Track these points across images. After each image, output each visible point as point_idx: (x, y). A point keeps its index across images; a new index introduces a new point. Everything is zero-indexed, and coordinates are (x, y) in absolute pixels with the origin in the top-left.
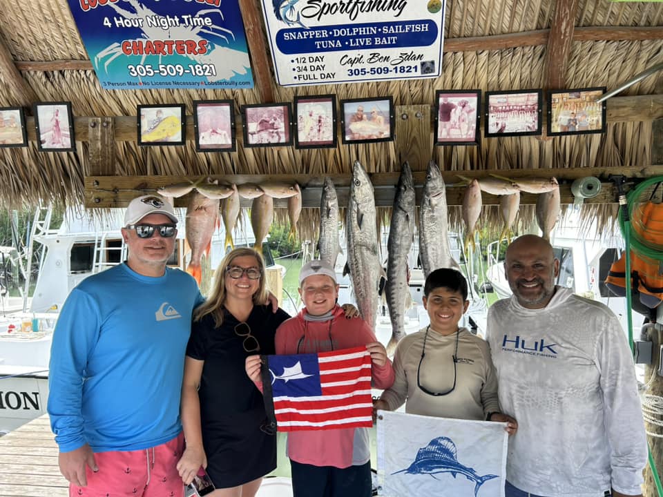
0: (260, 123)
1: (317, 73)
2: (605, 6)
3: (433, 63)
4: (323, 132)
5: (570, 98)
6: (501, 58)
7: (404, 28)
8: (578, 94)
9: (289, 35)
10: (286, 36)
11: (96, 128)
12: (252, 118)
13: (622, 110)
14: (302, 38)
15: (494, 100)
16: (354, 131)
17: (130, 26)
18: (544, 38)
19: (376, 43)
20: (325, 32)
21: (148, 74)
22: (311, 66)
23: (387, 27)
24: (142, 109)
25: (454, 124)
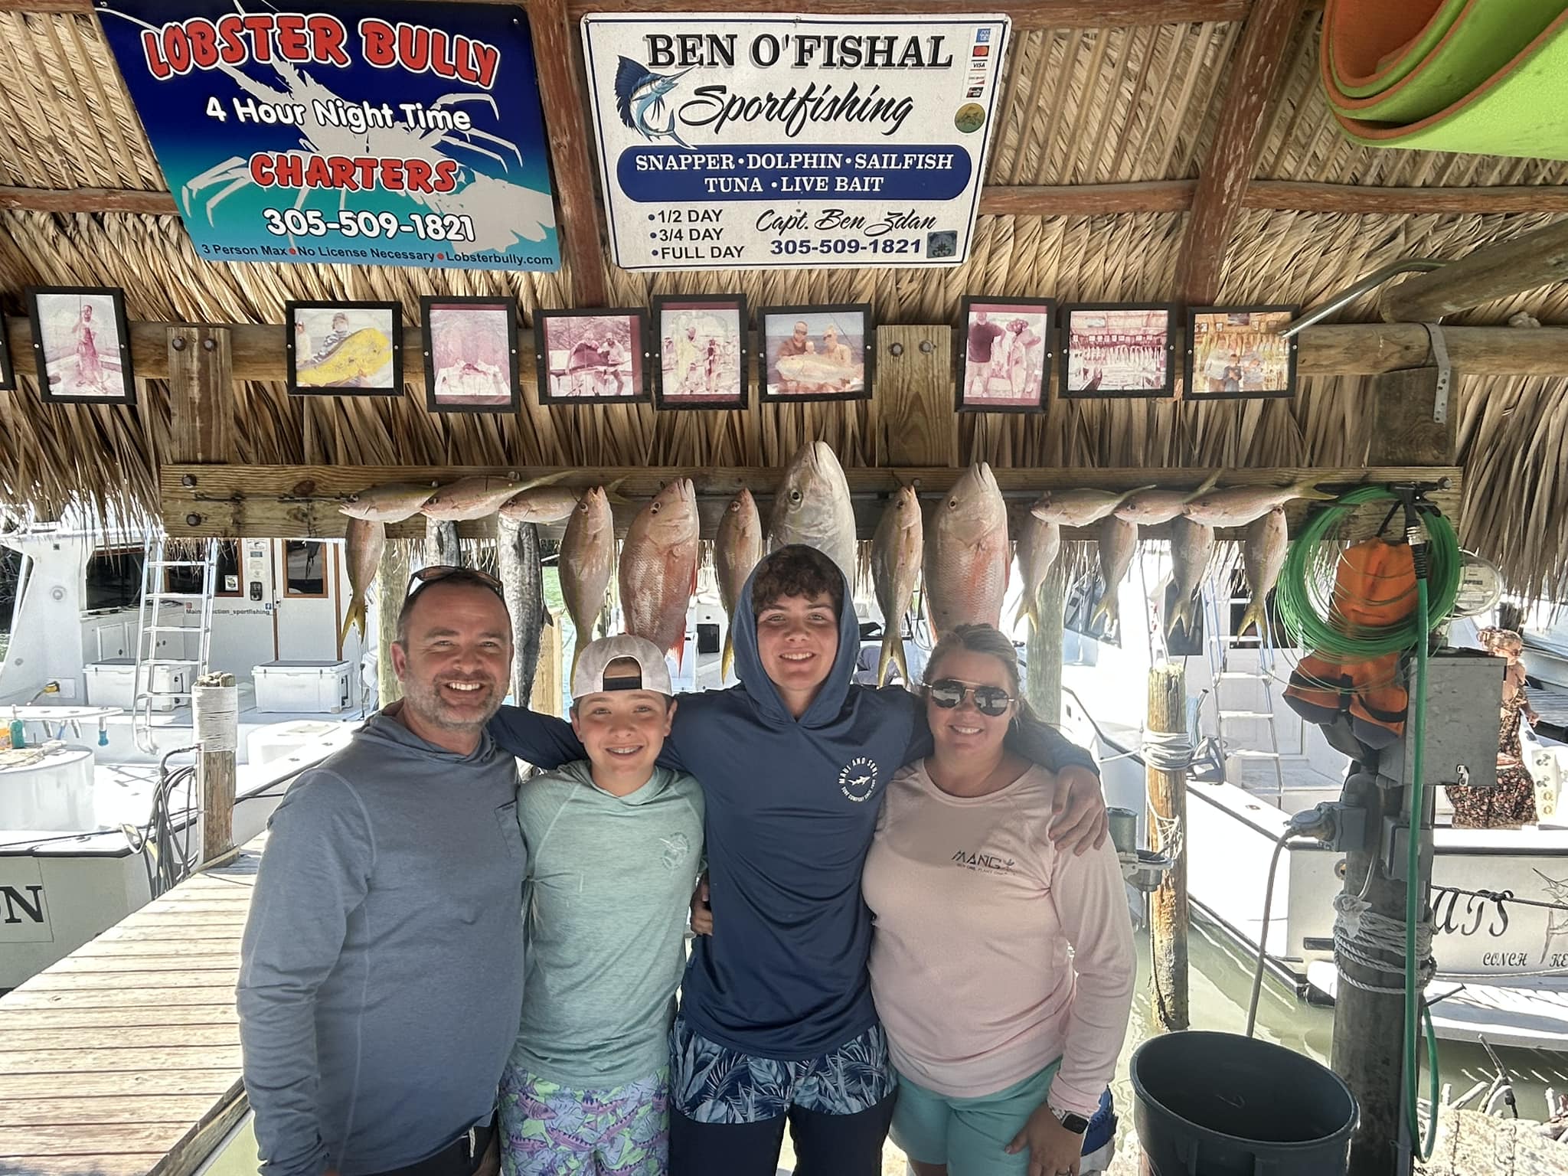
0: (577, 351)
1: (705, 246)
2: (1303, 141)
3: (953, 235)
4: (719, 375)
5: (1230, 325)
6: (1092, 233)
7: (901, 160)
8: (1244, 316)
9: (648, 160)
10: (641, 163)
11: (187, 351)
12: (558, 339)
13: (1325, 352)
14: (676, 168)
15: (1078, 321)
16: (785, 374)
18: (1183, 199)
19: (838, 189)
20: (728, 159)
21: (311, 230)
22: (691, 230)
23: (865, 156)
24: (298, 311)
25: (998, 368)
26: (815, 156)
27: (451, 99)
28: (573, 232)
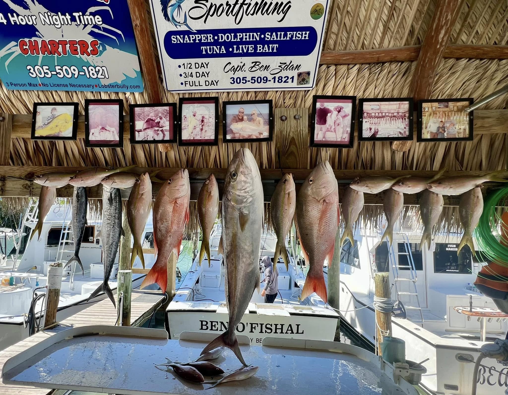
0: (147, 121)
1: (202, 80)
2: (472, 25)
3: (308, 73)
4: (206, 131)
5: (439, 108)
6: (370, 74)
7: (285, 35)
8: (446, 104)
9: (177, 38)
10: (174, 39)
12: (139, 117)
13: (486, 120)
14: (188, 42)
15: (367, 106)
16: (234, 131)
17: (24, 23)
18: (414, 52)
19: (258, 51)
20: (210, 36)
21: (46, 75)
22: (196, 73)
23: (270, 34)
24: (38, 107)
25: (329, 127)
26: (248, 34)
27: (93, 9)
28: (145, 69)
